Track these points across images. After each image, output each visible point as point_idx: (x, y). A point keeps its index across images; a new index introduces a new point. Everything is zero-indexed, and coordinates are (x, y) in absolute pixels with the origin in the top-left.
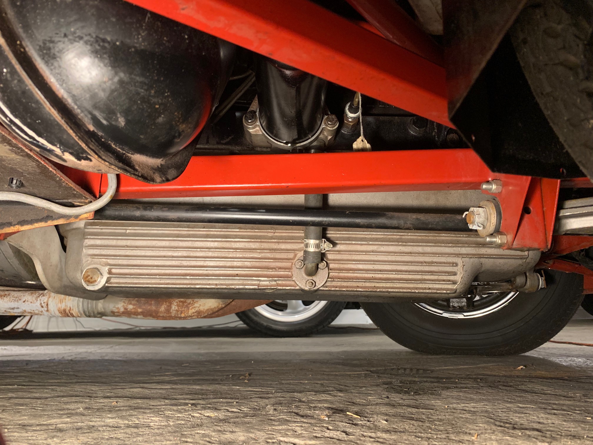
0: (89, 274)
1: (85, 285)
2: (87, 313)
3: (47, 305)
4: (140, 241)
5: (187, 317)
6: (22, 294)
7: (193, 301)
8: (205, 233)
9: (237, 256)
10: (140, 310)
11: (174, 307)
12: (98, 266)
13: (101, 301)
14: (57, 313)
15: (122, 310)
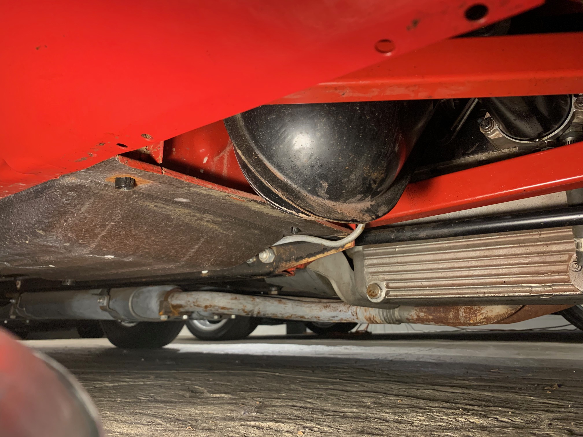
0: (371, 289)
1: (370, 299)
2: (388, 321)
3: (356, 314)
4: (408, 257)
5: (476, 324)
6: (338, 305)
7: (480, 307)
8: (465, 243)
9: (502, 263)
10: (431, 317)
11: (462, 314)
12: (378, 282)
13: (396, 309)
14: (365, 321)
15: (415, 317)
